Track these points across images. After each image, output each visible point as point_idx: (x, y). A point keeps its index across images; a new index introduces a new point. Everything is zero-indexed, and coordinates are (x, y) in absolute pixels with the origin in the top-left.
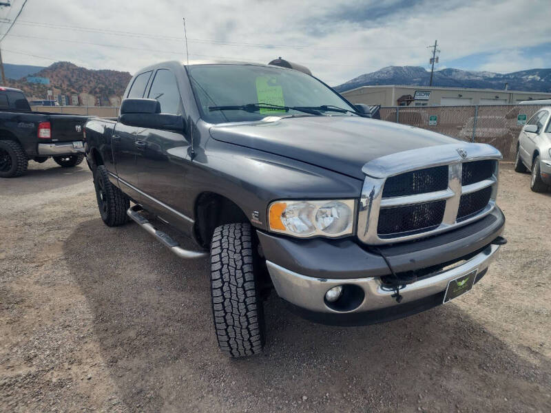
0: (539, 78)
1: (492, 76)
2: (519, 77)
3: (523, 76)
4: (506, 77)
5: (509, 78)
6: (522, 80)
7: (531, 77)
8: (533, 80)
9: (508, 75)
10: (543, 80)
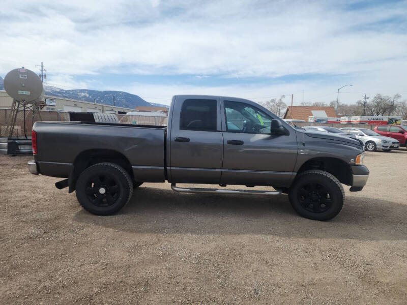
0: (88, 95)
1: (58, 90)
2: (76, 93)
3: (78, 93)
4: (67, 92)
5: (69, 93)
6: (78, 95)
7: (83, 94)
8: (85, 96)
9: (69, 91)
10: (90, 97)
